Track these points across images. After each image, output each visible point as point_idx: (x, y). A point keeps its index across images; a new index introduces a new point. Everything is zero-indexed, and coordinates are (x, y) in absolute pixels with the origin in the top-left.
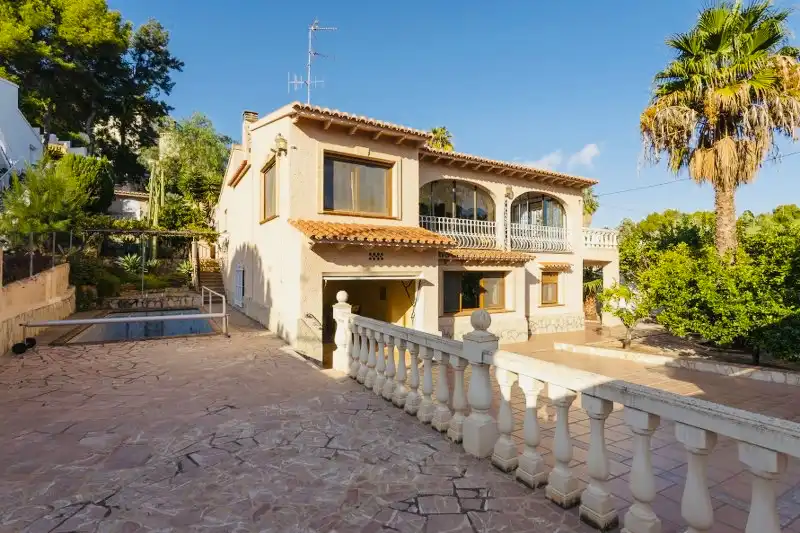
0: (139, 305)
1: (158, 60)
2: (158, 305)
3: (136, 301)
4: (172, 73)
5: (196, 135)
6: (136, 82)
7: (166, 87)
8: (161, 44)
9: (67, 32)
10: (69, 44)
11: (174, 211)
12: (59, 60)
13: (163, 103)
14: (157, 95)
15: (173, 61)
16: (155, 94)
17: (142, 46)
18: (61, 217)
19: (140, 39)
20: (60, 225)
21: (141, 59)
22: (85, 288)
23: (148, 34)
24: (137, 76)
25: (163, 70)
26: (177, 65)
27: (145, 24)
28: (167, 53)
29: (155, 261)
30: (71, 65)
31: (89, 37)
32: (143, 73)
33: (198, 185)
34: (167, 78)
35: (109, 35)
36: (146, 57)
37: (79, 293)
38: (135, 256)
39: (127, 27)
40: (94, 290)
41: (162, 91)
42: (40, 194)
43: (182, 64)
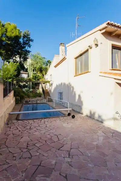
0: (30, 102)
1: (28, 40)
2: (35, 102)
3: (30, 101)
4: (31, 43)
5: (37, 57)
6: (23, 46)
7: (30, 46)
8: (28, 35)
9: (8, 34)
10: (9, 37)
11: (35, 76)
12: (7, 41)
13: (29, 51)
14: (28, 49)
15: (31, 40)
16: (27, 48)
17: (24, 37)
18: (10, 78)
19: (24, 35)
20: (10, 80)
21: (24, 40)
22: (17, 97)
23: (26, 33)
24: (23, 44)
25: (29, 42)
26: (32, 41)
27: (25, 31)
28: (30, 38)
29: (32, 90)
30: (9, 42)
31: (13, 35)
32: (25, 43)
33: (41, 69)
34: (30, 44)
35: (17, 34)
36: (25, 39)
37: (16, 99)
38: (27, 88)
39: (21, 32)
40: (19, 98)
41: (29, 47)
42: (5, 72)
43: (33, 40)
